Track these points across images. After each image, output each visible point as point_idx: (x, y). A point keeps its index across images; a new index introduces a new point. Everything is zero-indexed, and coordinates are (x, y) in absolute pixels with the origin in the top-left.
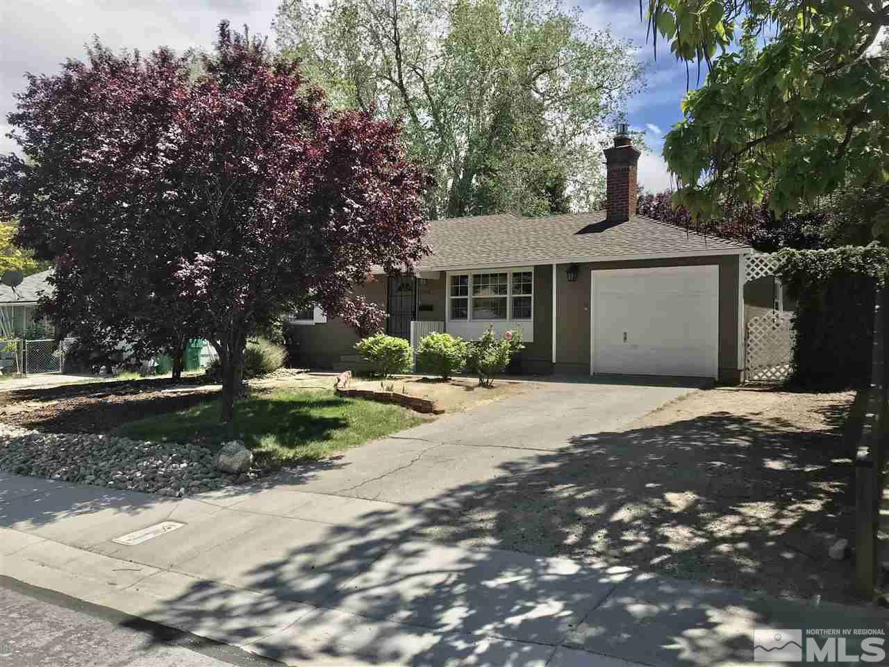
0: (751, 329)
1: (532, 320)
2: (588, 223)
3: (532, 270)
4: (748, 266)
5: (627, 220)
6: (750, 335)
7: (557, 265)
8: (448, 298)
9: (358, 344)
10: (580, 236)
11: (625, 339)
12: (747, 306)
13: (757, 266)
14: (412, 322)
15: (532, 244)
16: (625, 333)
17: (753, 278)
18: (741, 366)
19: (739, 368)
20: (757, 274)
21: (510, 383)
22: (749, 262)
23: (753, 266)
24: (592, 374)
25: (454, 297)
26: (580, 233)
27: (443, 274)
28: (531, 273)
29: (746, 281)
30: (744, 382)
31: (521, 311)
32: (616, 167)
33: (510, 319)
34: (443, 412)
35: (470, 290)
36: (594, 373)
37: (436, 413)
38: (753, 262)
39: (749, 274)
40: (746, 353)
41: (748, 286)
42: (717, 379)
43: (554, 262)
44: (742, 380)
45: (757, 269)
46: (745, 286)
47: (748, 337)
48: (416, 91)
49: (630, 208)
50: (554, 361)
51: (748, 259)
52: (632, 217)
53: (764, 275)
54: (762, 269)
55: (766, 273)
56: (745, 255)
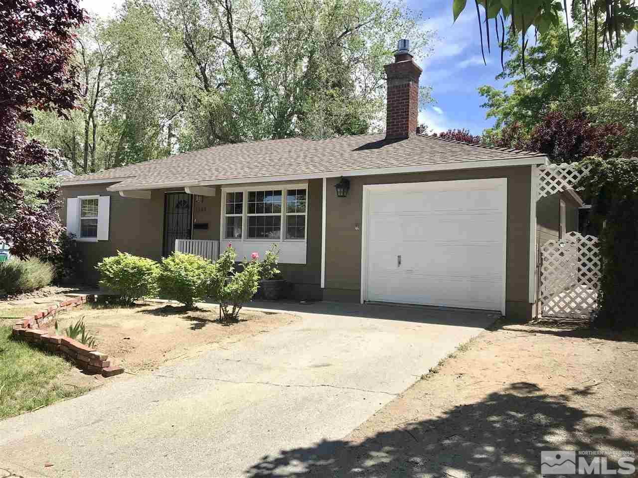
0: (546, 254)
1: (306, 240)
2: (368, 142)
3: (305, 186)
4: (543, 179)
5: (407, 138)
6: (544, 262)
7: (327, 179)
8: (224, 215)
10: (357, 152)
11: (399, 263)
12: (539, 227)
13: (553, 179)
14: (177, 241)
15: (308, 160)
16: (399, 257)
17: (548, 193)
18: (532, 297)
19: (530, 302)
20: (553, 188)
22: (543, 174)
23: (548, 179)
24: (362, 302)
25: (228, 215)
26: (356, 150)
27: (218, 188)
28: (305, 190)
29: (541, 196)
30: (536, 319)
31: (295, 230)
32: (397, 83)
33: (283, 239)
34: (121, 371)
35: (245, 208)
36: (364, 301)
37: (106, 375)
38: (548, 174)
39: (543, 189)
40: (540, 283)
41: (541, 203)
42: (504, 314)
43: (325, 176)
44: (534, 316)
45: (553, 183)
46: (538, 203)
47: (542, 264)
49: (409, 126)
50: (323, 286)
51: (543, 171)
52: (412, 134)
53: (562, 190)
54: (559, 183)
55: (563, 188)
56: (538, 165)
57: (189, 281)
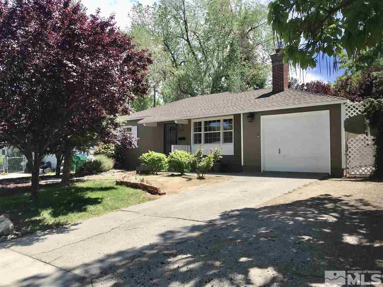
0: (349, 145)
1: (233, 144)
2: (263, 93)
3: (232, 117)
4: (347, 110)
5: (283, 90)
6: (349, 149)
7: (243, 114)
8: (192, 133)
9: (141, 157)
10: (258, 99)
11: (280, 152)
12: (347, 133)
13: (352, 109)
14: (172, 146)
15: (233, 104)
16: (279, 149)
17: (349, 116)
18: (344, 166)
19: (343, 168)
20: (352, 114)
21: (217, 176)
22: (347, 108)
23: (349, 110)
24: (262, 171)
25: (195, 133)
26: (258, 98)
27: (190, 120)
28: (232, 119)
29: (346, 118)
30: (346, 176)
31: (227, 139)
32: (277, 63)
33: (222, 143)
34: (165, 194)
35: (203, 129)
36: (263, 171)
37: (160, 194)
38: (349, 107)
39: (347, 114)
40: (347, 159)
41: (346, 121)
42: (330, 174)
43: (241, 112)
44: (345, 175)
45: (352, 112)
46: (345, 122)
47: (348, 150)
48: (195, 43)
49: (284, 84)
50: (242, 165)
51: (346, 106)
52: (286, 89)
53: (356, 115)
54: (354, 111)
55: (357, 113)
56: (344, 103)
57: (182, 162)
